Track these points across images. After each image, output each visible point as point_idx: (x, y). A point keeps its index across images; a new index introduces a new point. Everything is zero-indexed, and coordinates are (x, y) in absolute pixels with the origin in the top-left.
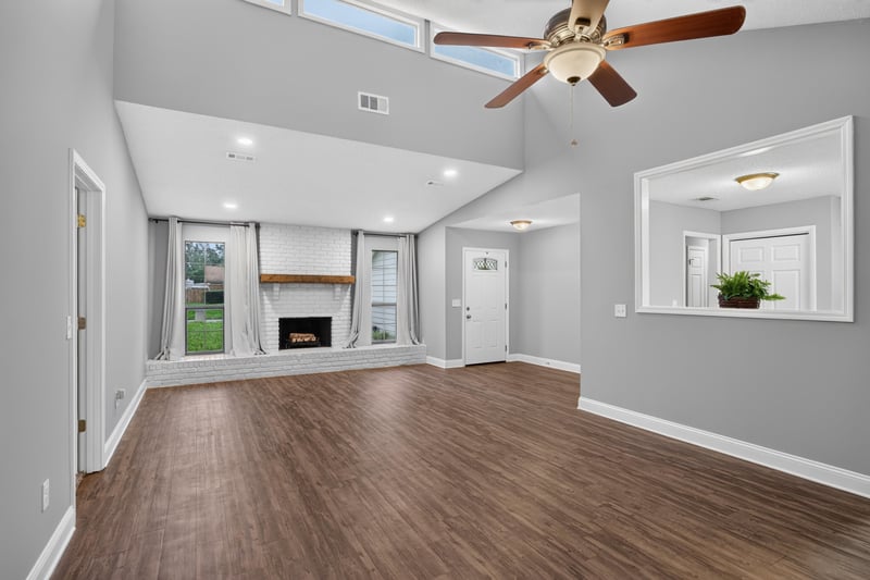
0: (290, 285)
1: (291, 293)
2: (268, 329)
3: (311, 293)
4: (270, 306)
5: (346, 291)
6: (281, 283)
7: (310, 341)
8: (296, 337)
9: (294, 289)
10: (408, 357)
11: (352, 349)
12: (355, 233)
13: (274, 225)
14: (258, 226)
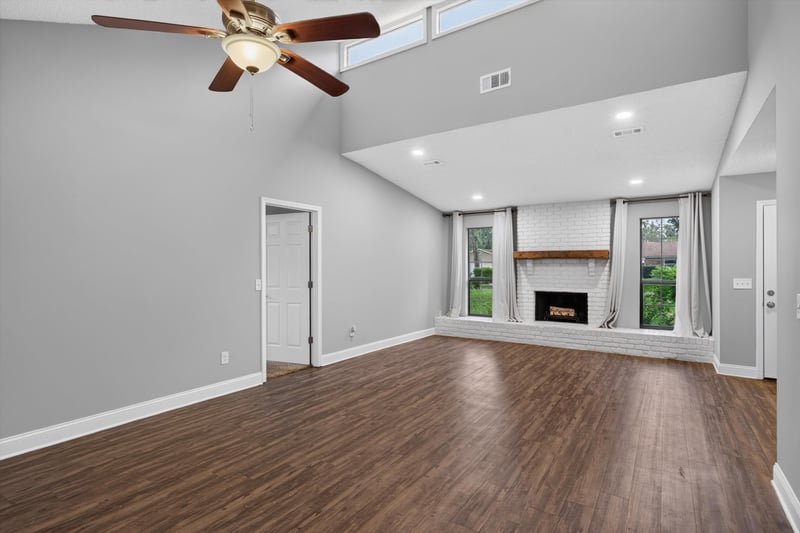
0: (544, 261)
1: (545, 268)
2: (524, 300)
3: (564, 268)
4: (525, 280)
5: (604, 265)
6: (534, 259)
7: (568, 316)
8: (555, 311)
9: (547, 265)
10: (680, 351)
11: (606, 330)
12: (613, 203)
13: (528, 206)
14: (514, 210)
